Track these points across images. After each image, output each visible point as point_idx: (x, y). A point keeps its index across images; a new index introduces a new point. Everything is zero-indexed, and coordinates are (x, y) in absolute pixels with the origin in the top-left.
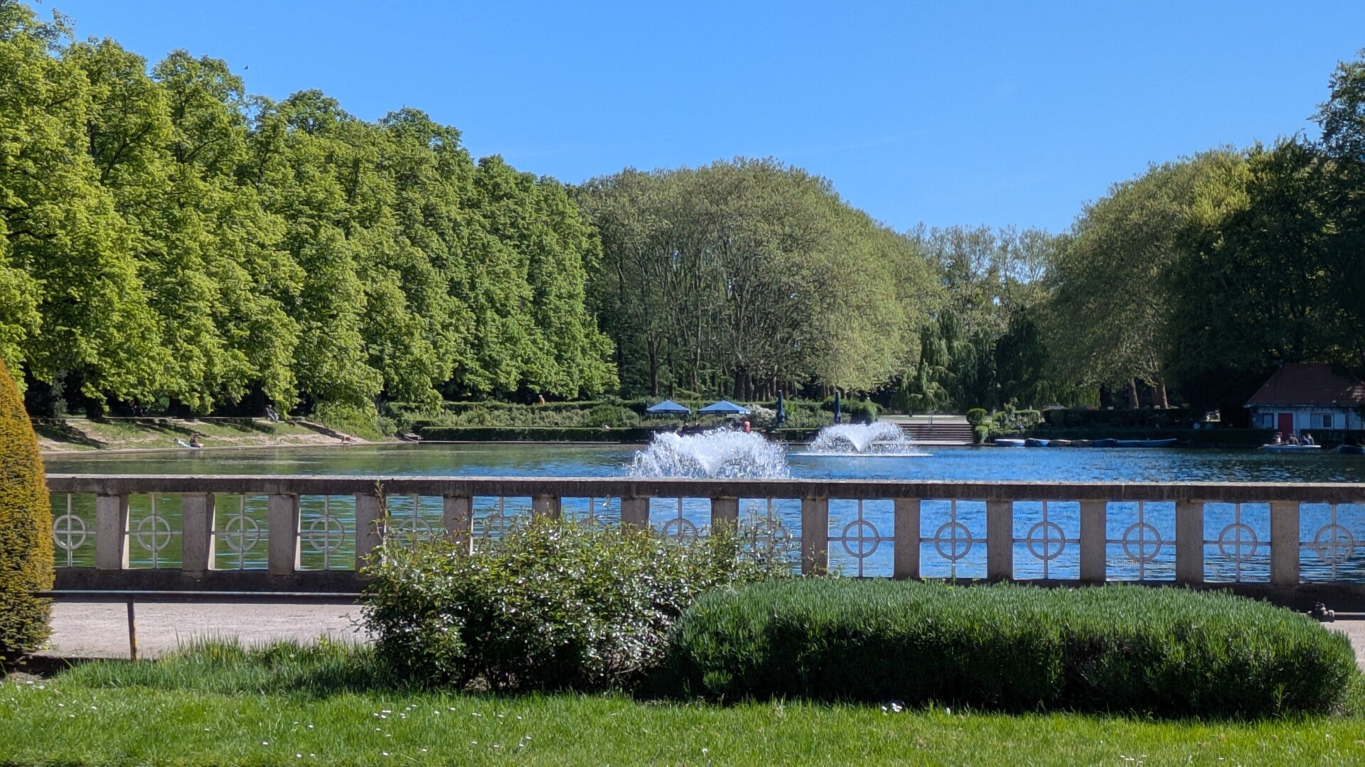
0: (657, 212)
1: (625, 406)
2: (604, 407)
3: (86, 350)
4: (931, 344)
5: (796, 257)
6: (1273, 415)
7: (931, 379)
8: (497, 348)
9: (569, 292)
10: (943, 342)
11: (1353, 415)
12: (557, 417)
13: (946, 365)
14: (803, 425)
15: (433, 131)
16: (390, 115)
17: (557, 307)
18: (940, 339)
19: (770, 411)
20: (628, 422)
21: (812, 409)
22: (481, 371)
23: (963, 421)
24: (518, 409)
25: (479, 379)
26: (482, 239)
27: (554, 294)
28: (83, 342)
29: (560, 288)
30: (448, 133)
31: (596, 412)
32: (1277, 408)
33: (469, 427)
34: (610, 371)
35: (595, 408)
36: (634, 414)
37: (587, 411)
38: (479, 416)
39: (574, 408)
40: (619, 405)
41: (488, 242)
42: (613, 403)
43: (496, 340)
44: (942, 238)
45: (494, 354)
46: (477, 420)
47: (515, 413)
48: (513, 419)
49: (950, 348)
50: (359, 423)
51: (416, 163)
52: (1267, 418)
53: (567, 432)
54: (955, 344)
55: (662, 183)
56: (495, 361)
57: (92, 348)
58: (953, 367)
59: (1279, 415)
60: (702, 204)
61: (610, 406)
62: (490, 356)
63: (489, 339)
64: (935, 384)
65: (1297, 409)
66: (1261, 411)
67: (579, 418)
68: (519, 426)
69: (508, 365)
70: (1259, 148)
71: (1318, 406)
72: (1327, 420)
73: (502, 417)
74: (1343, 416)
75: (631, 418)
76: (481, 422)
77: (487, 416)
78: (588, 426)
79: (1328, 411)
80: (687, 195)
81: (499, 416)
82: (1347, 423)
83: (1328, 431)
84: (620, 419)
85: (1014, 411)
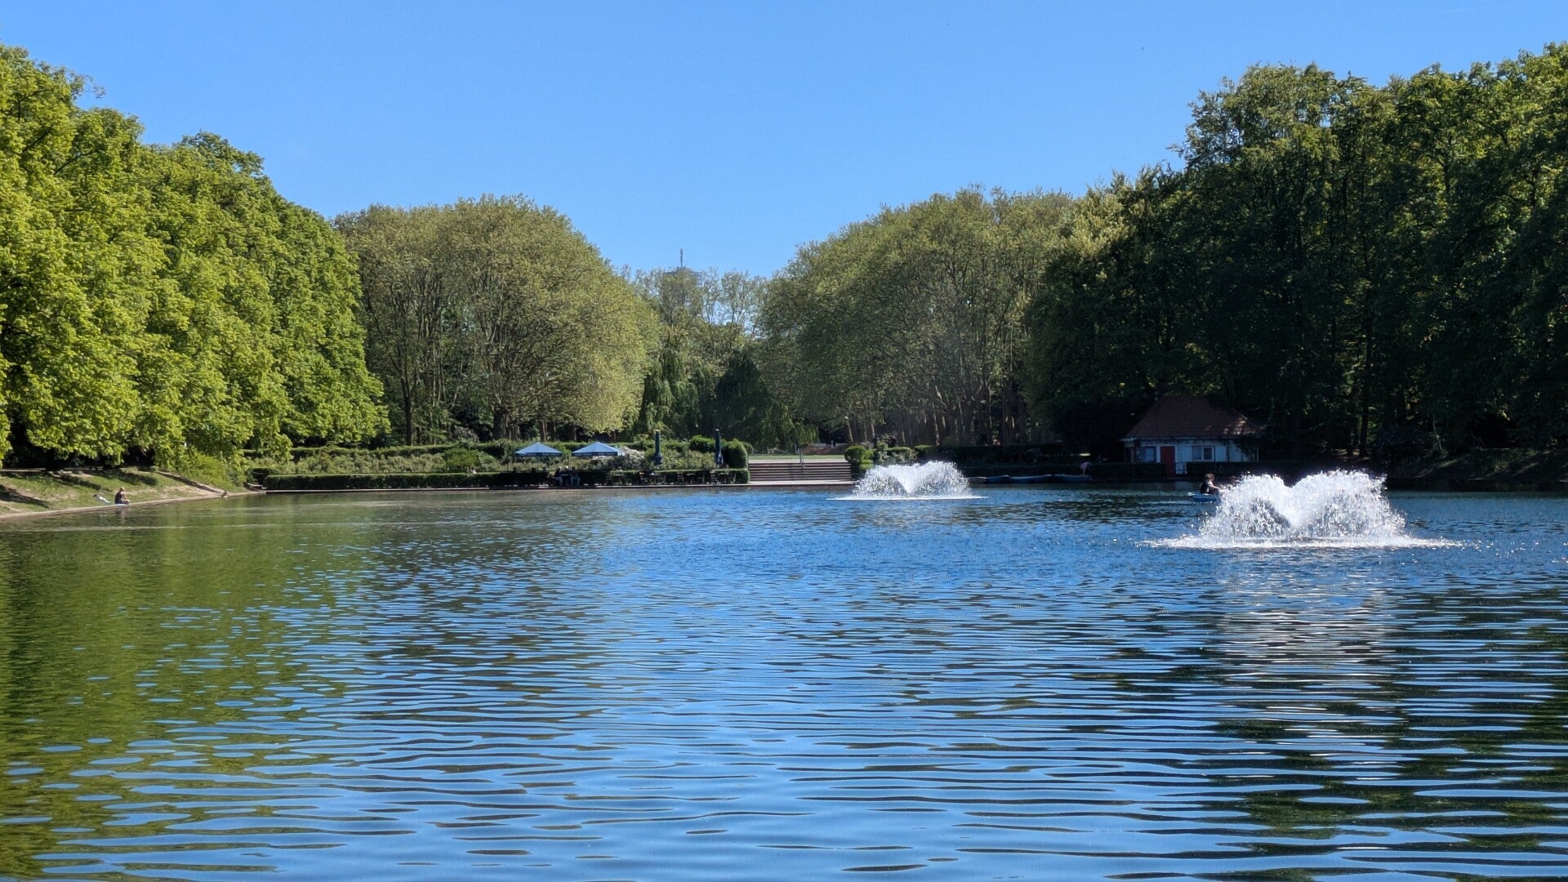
0: (412, 249)
1: (480, 449)
2: (457, 451)
3: (39, 392)
4: (654, 384)
5: (561, 296)
6: (1154, 448)
7: (656, 419)
8: (313, 389)
9: (351, 332)
10: (666, 382)
11: (1233, 447)
12: (408, 463)
13: (670, 404)
14: (674, 467)
15: (235, 157)
16: (185, 140)
17: (342, 347)
18: (662, 379)
19: (638, 452)
20: (487, 466)
21: (679, 449)
22: (298, 414)
23: (841, 459)
24: (361, 455)
25: (297, 423)
26: (288, 273)
27: (337, 332)
28: (34, 380)
29: (342, 326)
30: (250, 159)
31: (450, 456)
32: (1160, 441)
33: (312, 475)
34: (380, 414)
35: (448, 452)
36: (491, 457)
37: (438, 456)
38: (321, 462)
39: (422, 452)
40: (472, 449)
41: (296, 276)
42: (466, 446)
43: (311, 381)
44: (647, 281)
45: (310, 396)
46: (320, 467)
47: (359, 459)
48: (358, 465)
49: (673, 388)
50: (214, 472)
51: (234, 188)
52: (1149, 452)
53: (428, 478)
54: (678, 384)
55: (417, 218)
56: (312, 403)
57: (46, 388)
58: (677, 407)
59: (1162, 448)
60: (462, 240)
61: (463, 450)
62: (306, 398)
63: (305, 380)
64: (660, 424)
65: (1179, 441)
66: (1143, 445)
67: (432, 464)
68: (367, 472)
69: (324, 408)
70: (1121, 180)
71: (1199, 438)
72: (1208, 452)
73: (346, 463)
74: (1224, 448)
75: (488, 462)
76: (324, 469)
77: (331, 464)
78: (444, 471)
79: (1208, 444)
80: (444, 233)
81: (343, 462)
82: (1228, 454)
83: (1208, 463)
84: (478, 464)
85: (887, 448)
